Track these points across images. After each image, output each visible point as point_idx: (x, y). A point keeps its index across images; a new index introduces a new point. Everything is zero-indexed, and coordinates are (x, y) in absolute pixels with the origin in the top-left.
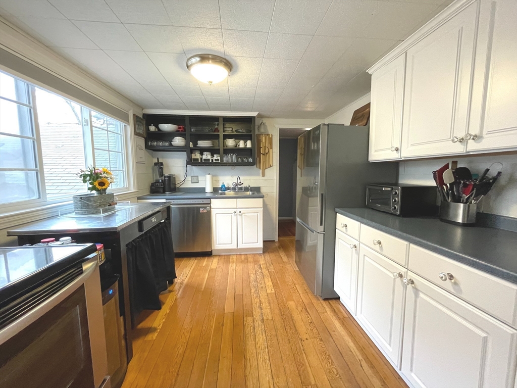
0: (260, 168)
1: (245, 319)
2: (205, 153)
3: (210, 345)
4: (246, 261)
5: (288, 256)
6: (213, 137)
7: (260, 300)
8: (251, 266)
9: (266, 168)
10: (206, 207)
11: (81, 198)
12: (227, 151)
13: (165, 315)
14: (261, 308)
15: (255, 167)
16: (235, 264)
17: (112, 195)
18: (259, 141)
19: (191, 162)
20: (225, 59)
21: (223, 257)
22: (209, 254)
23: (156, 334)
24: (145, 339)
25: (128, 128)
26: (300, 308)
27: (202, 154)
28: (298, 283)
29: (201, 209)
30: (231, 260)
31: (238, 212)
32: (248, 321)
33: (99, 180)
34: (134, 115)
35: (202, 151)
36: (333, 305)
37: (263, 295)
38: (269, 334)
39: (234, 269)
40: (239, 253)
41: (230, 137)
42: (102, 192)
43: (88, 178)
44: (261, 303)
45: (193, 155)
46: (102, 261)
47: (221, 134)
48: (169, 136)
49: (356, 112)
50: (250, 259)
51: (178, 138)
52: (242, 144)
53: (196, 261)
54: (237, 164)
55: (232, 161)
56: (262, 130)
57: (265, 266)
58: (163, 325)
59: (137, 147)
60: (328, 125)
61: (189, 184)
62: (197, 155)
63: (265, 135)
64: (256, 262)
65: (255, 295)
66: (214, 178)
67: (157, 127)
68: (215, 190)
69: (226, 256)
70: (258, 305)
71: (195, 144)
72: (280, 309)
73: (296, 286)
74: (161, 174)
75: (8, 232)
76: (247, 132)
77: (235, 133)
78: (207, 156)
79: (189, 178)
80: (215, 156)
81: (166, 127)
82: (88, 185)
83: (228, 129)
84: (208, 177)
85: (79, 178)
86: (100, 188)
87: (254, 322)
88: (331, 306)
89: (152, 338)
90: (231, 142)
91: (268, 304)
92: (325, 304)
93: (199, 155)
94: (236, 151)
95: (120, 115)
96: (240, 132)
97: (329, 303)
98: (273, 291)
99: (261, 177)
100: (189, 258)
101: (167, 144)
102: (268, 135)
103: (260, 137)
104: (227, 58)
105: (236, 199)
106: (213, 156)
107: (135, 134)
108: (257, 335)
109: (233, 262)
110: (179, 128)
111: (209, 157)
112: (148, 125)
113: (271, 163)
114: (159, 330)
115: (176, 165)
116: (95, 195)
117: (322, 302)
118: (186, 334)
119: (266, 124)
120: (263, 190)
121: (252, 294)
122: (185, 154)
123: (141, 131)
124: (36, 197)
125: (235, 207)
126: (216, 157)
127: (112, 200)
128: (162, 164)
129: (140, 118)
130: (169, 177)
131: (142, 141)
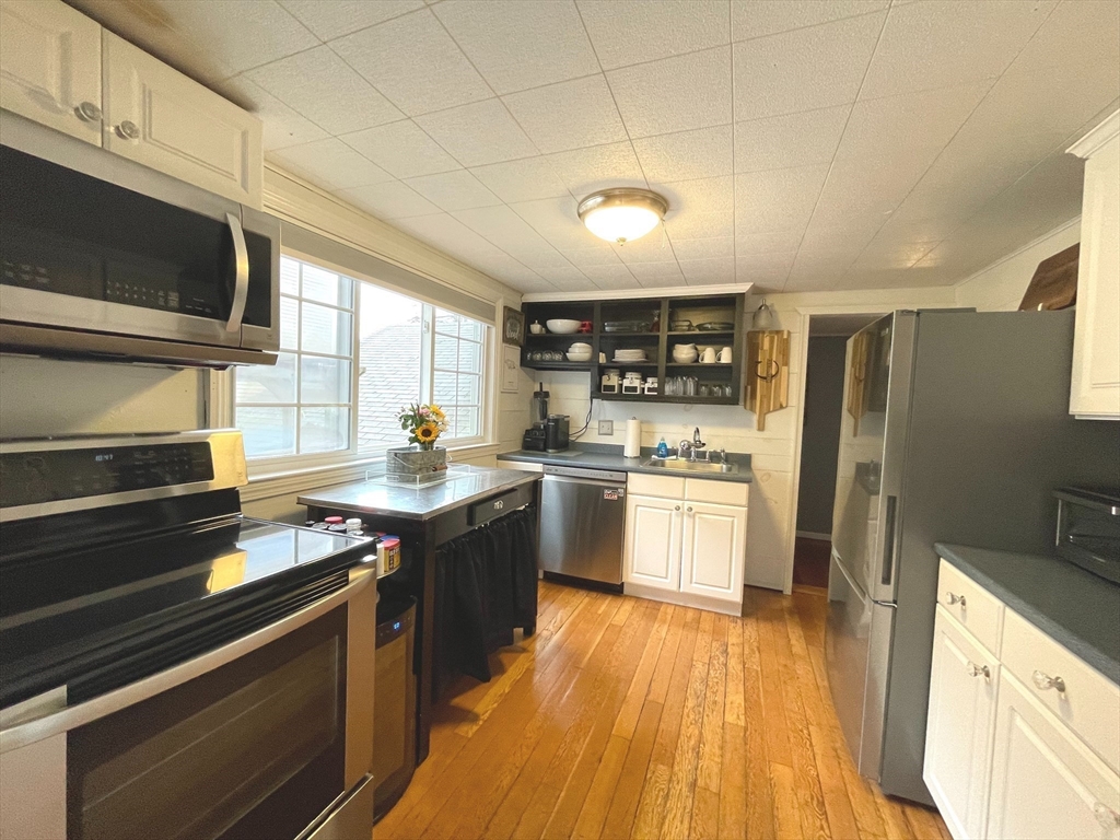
0: (752, 409)
1: (652, 767)
2: (629, 375)
3: (563, 794)
4: (695, 627)
5: (809, 641)
6: (646, 342)
7: (701, 733)
8: (703, 640)
9: (769, 412)
10: (617, 489)
11: (396, 454)
12: (675, 371)
13: (501, 695)
14: (698, 752)
15: (740, 407)
16: (666, 627)
17: (442, 453)
18: (754, 348)
19: (599, 392)
20: (651, 191)
21: (645, 604)
22: (616, 590)
23: (475, 728)
24: (456, 731)
25: (493, 330)
26: (803, 794)
27: (623, 376)
28: (819, 725)
29: (606, 491)
30: (659, 616)
31: (686, 508)
32: (656, 774)
33: (424, 426)
34: (505, 307)
35: (623, 370)
36: (915, 823)
37: (712, 723)
38: (700, 829)
39: (662, 637)
40: (681, 604)
41: (684, 340)
42: (427, 446)
43: (410, 422)
44: (700, 740)
45: (605, 378)
46: (393, 568)
47: (663, 335)
48: (563, 342)
49: (1046, 266)
50: (706, 624)
51: (578, 344)
52: (708, 356)
53: (587, 599)
54: (697, 399)
55: (685, 393)
56: (763, 322)
57: (738, 650)
58: (491, 714)
59: (505, 363)
60: (918, 313)
61: (592, 437)
62: (612, 380)
63: (771, 332)
64: (717, 633)
65: (692, 717)
66: (645, 427)
67: (544, 325)
68: (645, 453)
69: (651, 604)
70: (692, 742)
71: (610, 356)
72: (746, 776)
73: (811, 728)
74: (544, 415)
75: (299, 498)
76: (724, 329)
77: (697, 332)
78: (631, 380)
79: (594, 424)
80: (650, 380)
81: (560, 325)
82: (408, 433)
83: (681, 323)
84: (632, 425)
85: (397, 420)
86: (422, 438)
87: (670, 780)
88: (907, 823)
89: (467, 733)
90: (685, 351)
91: (718, 752)
92: (888, 811)
93: (616, 378)
94: (695, 370)
95: (481, 310)
96: (707, 329)
97: (903, 812)
98: (742, 723)
99: (754, 432)
100: (574, 590)
101: (558, 357)
102: (778, 332)
103: (757, 338)
104: (653, 188)
105: (682, 479)
106: (644, 380)
107: (504, 341)
108: (670, 817)
109: (664, 622)
110: (583, 326)
111: (637, 383)
112: (529, 322)
113: (783, 400)
114: (481, 723)
115: (572, 396)
116: (418, 450)
117: (881, 801)
118: (524, 749)
119: (776, 308)
120: (756, 463)
121: (686, 711)
122: (588, 375)
123: (515, 335)
124: (344, 446)
125: (680, 496)
126: (651, 382)
127: (441, 461)
128: (547, 394)
129: (516, 311)
130: (556, 421)
131: (515, 353)
